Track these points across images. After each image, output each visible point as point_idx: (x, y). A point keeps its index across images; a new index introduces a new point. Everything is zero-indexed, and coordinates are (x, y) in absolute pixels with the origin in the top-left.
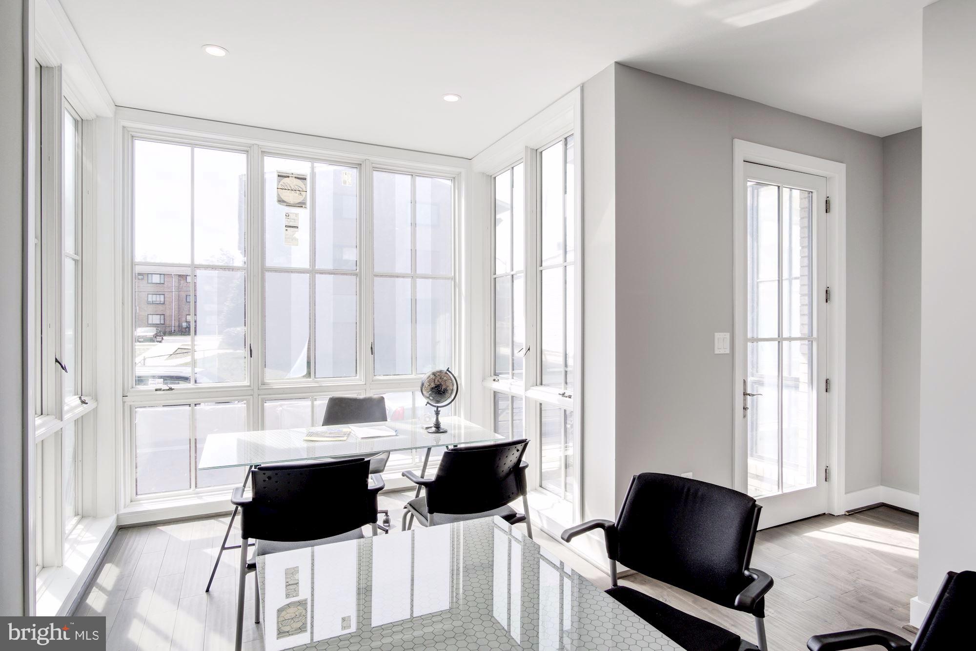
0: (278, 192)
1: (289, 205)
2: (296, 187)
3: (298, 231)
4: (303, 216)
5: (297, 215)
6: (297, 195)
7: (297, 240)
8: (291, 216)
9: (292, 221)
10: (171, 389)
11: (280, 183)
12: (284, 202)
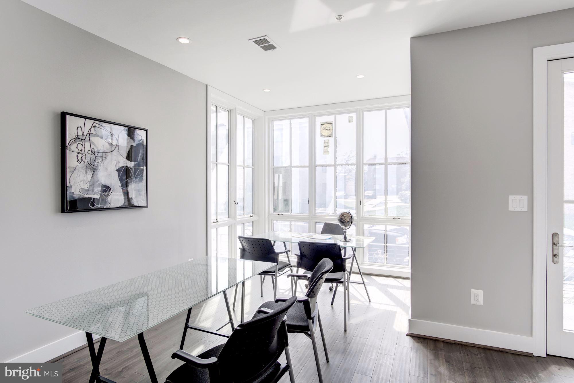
0: (321, 132)
1: (325, 137)
2: (328, 128)
3: (329, 148)
4: (331, 140)
5: (328, 140)
6: (329, 131)
7: (328, 152)
8: (327, 141)
9: (327, 143)
10: (282, 215)
11: (322, 128)
12: (323, 135)
